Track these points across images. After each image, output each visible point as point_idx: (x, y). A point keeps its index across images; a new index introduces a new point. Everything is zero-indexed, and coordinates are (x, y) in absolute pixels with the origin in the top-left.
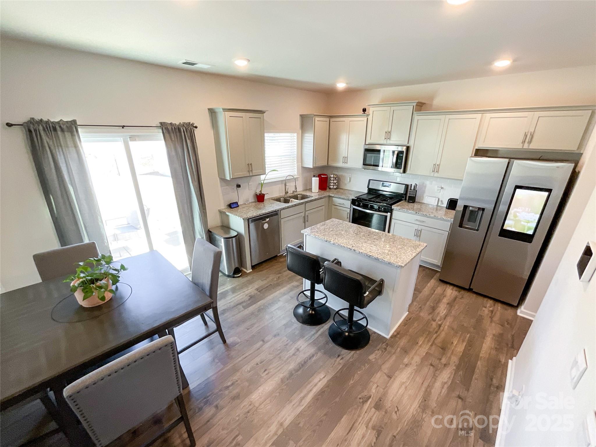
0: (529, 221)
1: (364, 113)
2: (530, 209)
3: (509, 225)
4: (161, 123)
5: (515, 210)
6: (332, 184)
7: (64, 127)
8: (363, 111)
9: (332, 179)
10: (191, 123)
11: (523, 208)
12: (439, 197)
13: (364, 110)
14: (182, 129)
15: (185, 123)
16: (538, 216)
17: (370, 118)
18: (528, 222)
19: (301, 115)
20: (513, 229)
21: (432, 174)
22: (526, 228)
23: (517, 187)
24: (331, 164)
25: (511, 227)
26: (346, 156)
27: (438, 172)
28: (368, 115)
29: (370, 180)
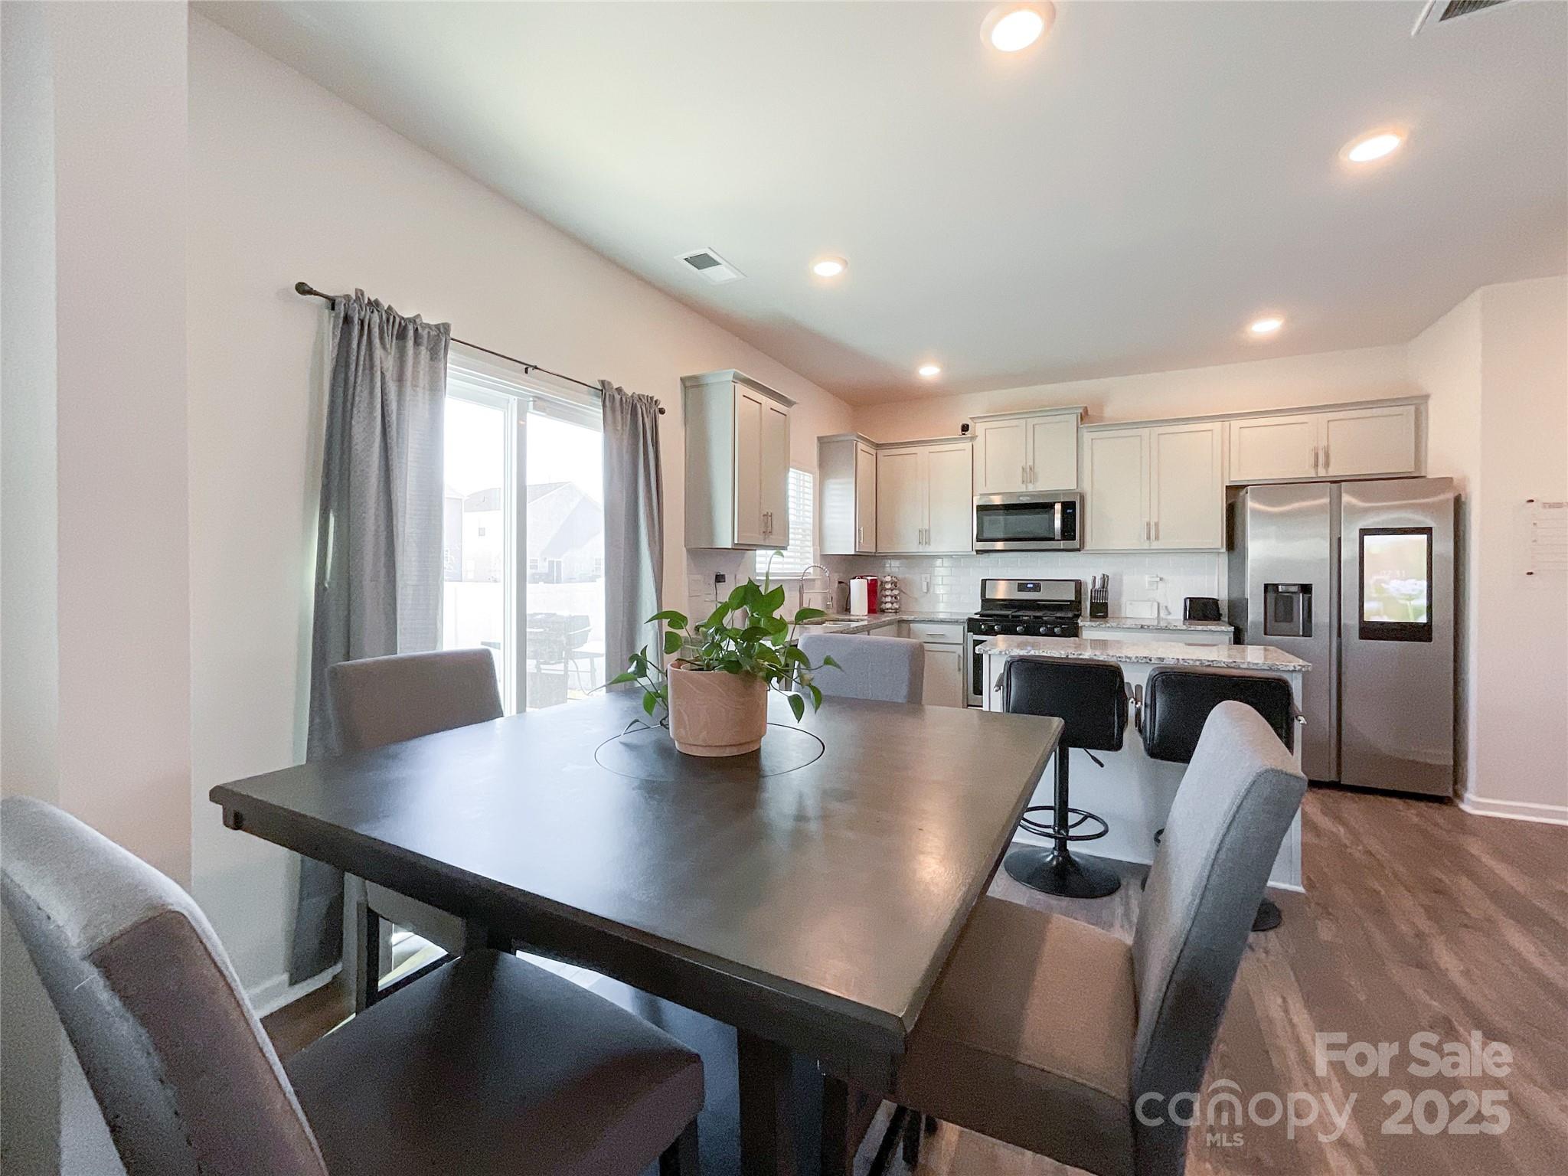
0: (1410, 595)
1: (964, 434)
2: (1403, 572)
3: (1376, 612)
4: (603, 383)
5: (1375, 577)
6: (889, 599)
7: (424, 333)
8: (963, 430)
9: (888, 586)
10: (655, 399)
11: (1390, 571)
12: (1159, 601)
13: (965, 428)
14: (639, 406)
15: (643, 396)
16: (1425, 583)
17: (979, 443)
18: (1410, 598)
19: (819, 439)
20: (1385, 619)
21: (1146, 546)
22: (1410, 611)
23: (1364, 532)
24: (883, 549)
25: (1378, 614)
26: (927, 528)
27: (1157, 538)
28: (973, 438)
29: (984, 582)
